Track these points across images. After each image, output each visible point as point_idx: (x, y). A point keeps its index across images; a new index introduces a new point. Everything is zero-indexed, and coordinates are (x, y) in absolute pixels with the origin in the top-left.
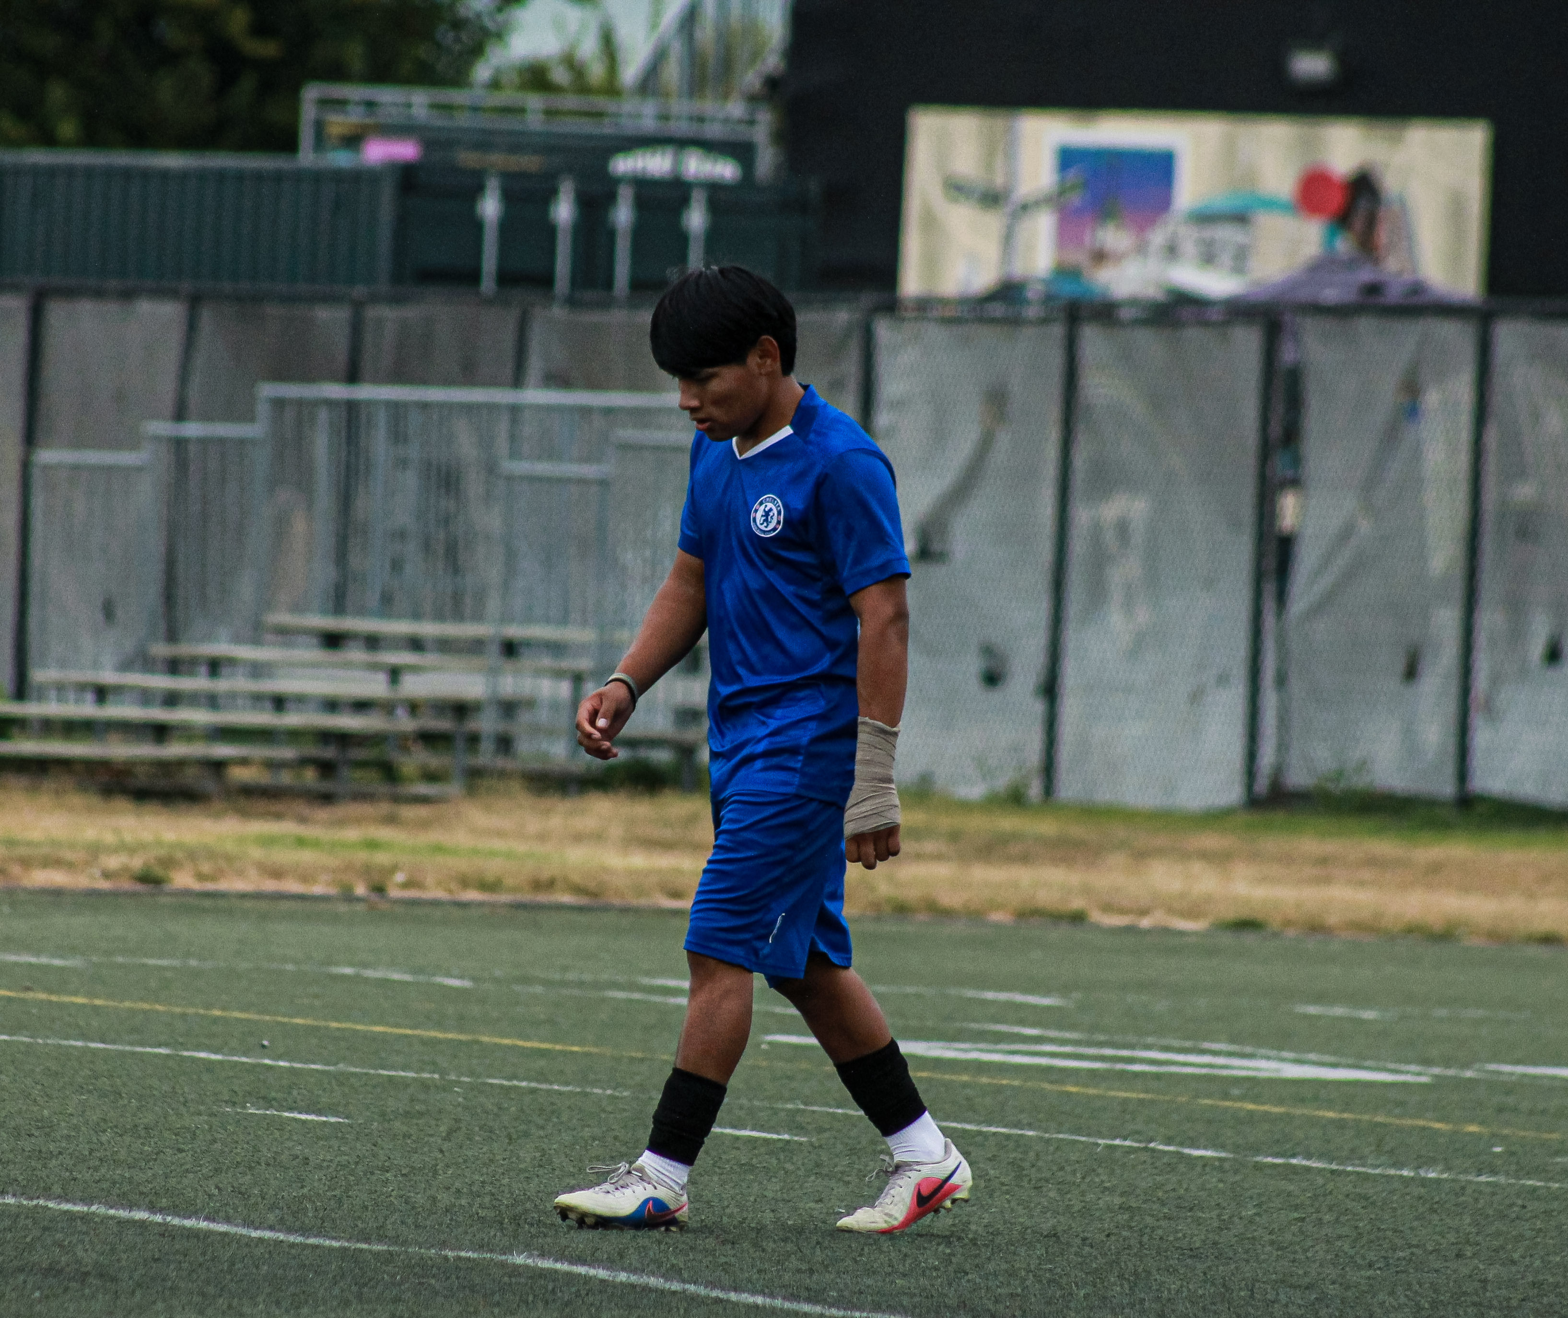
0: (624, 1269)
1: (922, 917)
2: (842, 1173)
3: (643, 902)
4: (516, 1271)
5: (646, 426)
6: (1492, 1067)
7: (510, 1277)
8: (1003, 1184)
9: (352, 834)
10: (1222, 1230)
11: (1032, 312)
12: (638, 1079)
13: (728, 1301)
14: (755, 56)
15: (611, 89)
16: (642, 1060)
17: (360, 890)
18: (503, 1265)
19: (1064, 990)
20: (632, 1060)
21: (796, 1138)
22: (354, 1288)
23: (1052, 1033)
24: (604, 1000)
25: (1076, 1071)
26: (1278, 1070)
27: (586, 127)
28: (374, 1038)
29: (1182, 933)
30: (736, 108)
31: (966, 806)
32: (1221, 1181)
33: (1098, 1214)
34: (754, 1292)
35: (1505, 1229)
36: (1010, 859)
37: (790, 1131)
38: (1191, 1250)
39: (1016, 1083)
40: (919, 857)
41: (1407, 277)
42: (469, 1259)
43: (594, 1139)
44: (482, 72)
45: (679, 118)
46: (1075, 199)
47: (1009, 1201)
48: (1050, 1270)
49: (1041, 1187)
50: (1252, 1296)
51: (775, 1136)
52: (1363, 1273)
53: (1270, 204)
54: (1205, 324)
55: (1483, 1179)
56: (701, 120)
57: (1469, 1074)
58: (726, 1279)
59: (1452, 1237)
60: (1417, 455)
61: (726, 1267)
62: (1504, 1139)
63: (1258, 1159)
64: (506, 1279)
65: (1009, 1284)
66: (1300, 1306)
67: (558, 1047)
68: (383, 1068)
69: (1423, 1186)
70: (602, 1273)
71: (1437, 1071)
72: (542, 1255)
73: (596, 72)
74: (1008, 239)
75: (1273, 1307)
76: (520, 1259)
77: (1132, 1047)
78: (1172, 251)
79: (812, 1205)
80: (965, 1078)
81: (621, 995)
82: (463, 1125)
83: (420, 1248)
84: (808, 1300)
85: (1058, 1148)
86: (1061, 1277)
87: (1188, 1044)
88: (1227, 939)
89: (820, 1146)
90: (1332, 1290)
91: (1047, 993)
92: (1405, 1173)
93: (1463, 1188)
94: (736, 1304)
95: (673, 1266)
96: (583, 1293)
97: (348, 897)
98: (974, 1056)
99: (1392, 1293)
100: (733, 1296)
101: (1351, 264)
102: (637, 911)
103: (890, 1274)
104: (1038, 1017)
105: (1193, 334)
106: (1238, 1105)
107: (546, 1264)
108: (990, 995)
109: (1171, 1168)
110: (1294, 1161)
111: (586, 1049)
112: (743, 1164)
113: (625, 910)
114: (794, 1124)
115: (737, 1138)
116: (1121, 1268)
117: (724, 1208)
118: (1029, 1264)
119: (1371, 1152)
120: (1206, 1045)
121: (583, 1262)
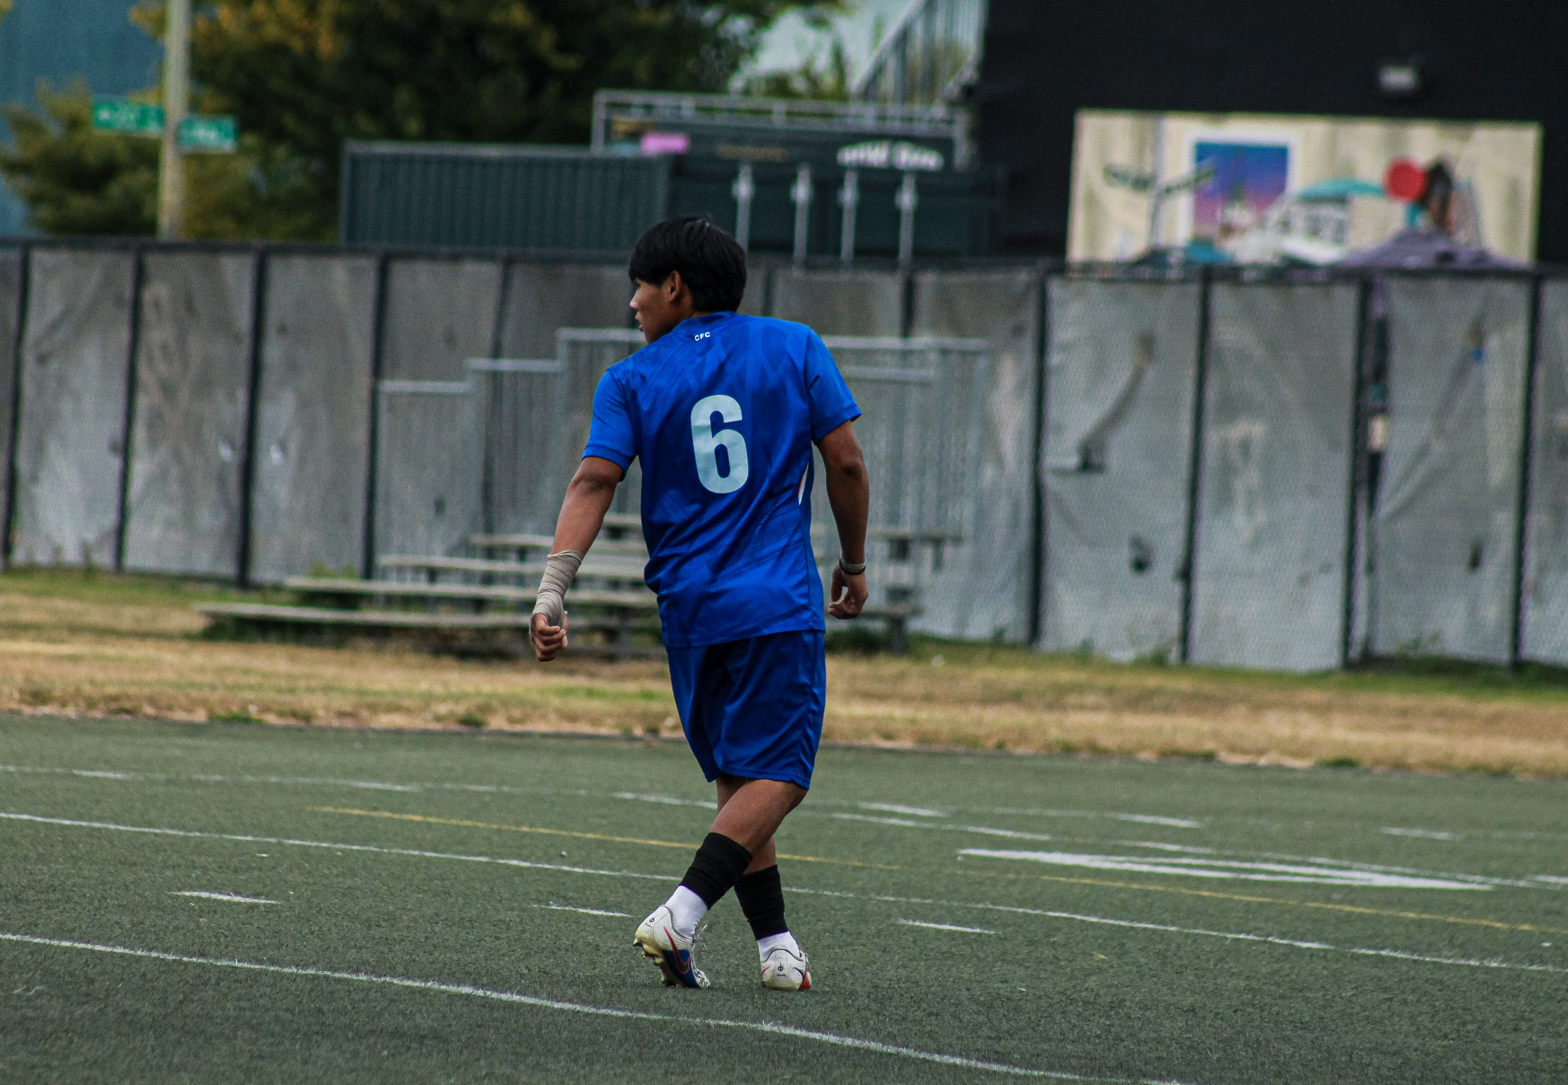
0: (850, 1036)
1: (1084, 755)
2: (1023, 960)
3: (863, 742)
4: (764, 1036)
5: (866, 364)
6: (1542, 878)
7: (760, 1041)
8: (1151, 969)
9: (631, 687)
10: (1326, 1008)
11: (1173, 274)
12: (859, 883)
13: (933, 1061)
14: (956, 67)
15: (841, 94)
16: (863, 868)
17: (638, 731)
18: (754, 1032)
19: (1198, 814)
20: (855, 868)
21: (986, 932)
22: (636, 1049)
23: (1190, 849)
24: (832, 820)
25: (1208, 880)
26: (1369, 880)
27: (818, 125)
28: (650, 850)
29: (1292, 770)
30: (939, 111)
31: (1118, 668)
32: (1324, 968)
33: (1227, 994)
34: (953, 1055)
35: (1552, 1008)
36: (1154, 710)
37: (981, 926)
38: (1302, 1023)
39: (1160, 888)
40: (1082, 708)
41: (1474, 248)
42: (726, 1027)
43: (825, 931)
44: (737, 83)
45: (893, 118)
46: (1208, 183)
47: (1156, 983)
48: (1189, 1038)
49: (1182, 972)
50: (1351, 1060)
51: (969, 930)
52: (1440, 1042)
53: (1365, 189)
54: (1313, 284)
55: (1534, 967)
56: (910, 119)
57: (1522, 883)
58: (932, 1045)
59: (1510, 1015)
60: (1481, 388)
61: (931, 1035)
62: (1551, 937)
63: (1355, 950)
64: (756, 1043)
65: (1157, 1049)
66: (1389, 1069)
67: (797, 857)
68: (658, 874)
69: (1486, 973)
70: (832, 1039)
71: (1497, 881)
72: (785, 1024)
73: (829, 81)
74: (1154, 216)
75: (1368, 1070)
76: (767, 1027)
77: (1252, 860)
78: (1286, 226)
79: (999, 985)
80: (1120, 884)
81: (846, 816)
82: (722, 919)
83: (688, 1017)
84: (998, 1061)
85: (1195, 941)
86: (1198, 1044)
87: (1298, 858)
88: (1328, 775)
89: (1005, 939)
90: (1414, 1055)
91: (1185, 816)
92: (1472, 963)
93: (1519, 975)
94: (939, 1064)
95: (889, 1033)
96: (818, 1054)
97: (629, 737)
98: (1127, 866)
99: (1463, 1059)
100: (937, 1058)
101: (1428, 238)
102: (859, 749)
103: (1061, 1040)
104: (1177, 836)
105: (1302, 292)
106: (1337, 907)
107: (789, 1031)
108: (1139, 818)
109: (1285, 957)
110: (1383, 953)
111: (818, 859)
112: (944, 953)
113: (848, 749)
114: (983, 919)
115: (939, 931)
116: (1246, 1037)
117: (929, 987)
118: (1172, 1034)
119: (1446, 945)
120: (1312, 859)
121: (818, 1030)
